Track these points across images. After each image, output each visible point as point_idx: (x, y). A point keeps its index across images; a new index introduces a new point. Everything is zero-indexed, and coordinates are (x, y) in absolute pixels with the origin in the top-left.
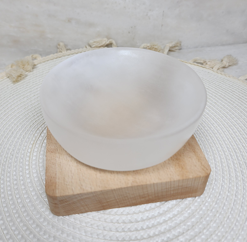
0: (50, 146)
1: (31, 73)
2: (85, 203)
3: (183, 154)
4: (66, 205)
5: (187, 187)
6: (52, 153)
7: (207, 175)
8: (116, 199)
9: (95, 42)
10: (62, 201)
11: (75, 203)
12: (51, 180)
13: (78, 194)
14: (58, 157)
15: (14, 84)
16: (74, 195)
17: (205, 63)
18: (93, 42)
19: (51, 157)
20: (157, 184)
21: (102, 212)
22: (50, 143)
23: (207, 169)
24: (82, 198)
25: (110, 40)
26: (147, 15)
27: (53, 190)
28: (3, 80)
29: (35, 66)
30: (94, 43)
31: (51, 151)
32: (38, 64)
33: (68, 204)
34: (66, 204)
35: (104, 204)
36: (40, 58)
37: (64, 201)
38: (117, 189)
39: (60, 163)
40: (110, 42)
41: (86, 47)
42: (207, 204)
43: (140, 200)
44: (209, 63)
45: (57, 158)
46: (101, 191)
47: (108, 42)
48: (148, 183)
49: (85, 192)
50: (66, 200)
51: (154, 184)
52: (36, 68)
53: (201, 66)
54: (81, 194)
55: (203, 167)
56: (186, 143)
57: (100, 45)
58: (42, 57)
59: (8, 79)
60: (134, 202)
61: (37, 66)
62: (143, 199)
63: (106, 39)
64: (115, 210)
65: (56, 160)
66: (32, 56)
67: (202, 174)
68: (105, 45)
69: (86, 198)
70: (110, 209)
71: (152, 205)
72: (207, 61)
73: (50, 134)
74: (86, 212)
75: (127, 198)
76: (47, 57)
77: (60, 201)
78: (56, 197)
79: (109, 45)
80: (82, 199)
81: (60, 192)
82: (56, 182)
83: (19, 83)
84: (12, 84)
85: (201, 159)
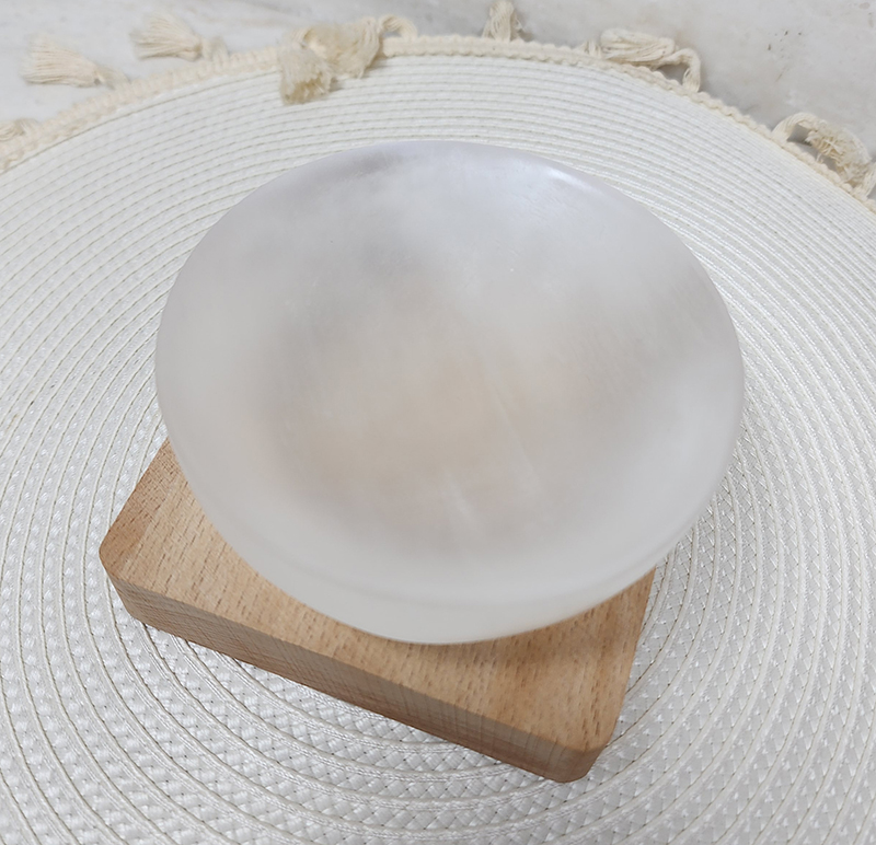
1: (358, 82)
7: (583, 748)
9: (623, 41)
15: (286, 105)
18: (615, 38)
23: (597, 732)
25: (686, 52)
28: (265, 75)
29: (382, 62)
30: (616, 42)
32: (394, 56)
36: (410, 37)
40: (682, 57)
41: (587, 50)
47: (673, 58)
52: (383, 67)
55: (590, 715)
56: (602, 606)
57: (637, 60)
58: (419, 35)
61: (389, 62)
63: (669, 43)
66: (389, 20)
67: (570, 739)
68: (661, 62)
76: (437, 39)
79: (673, 70)
81: (133, 568)
82: (143, 533)
83: (299, 107)
84: (279, 103)
85: (605, 686)
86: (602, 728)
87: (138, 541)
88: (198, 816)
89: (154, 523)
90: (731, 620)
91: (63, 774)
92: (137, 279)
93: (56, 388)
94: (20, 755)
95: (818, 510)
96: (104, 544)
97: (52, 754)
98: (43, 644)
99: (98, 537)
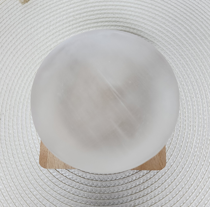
7: (161, 169)
15: (23, 5)
55: (160, 162)
81: (49, 165)
82: (47, 156)
83: (26, 4)
84: (20, 4)
85: (161, 154)
86: (163, 164)
87: (47, 158)
88: (84, 203)
89: (49, 153)
90: (182, 118)
91: (52, 204)
92: (9, 77)
93: (4, 114)
94: (41, 204)
95: (195, 82)
96: (40, 162)
97: (48, 201)
98: (34, 179)
99: (38, 161)
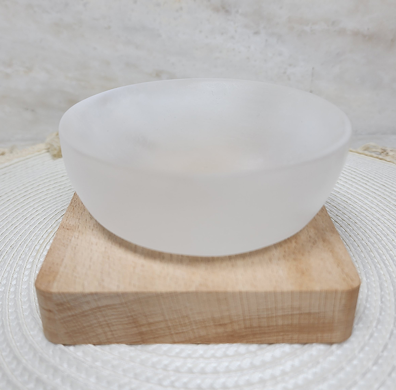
0: (68, 221)
2: (107, 318)
3: (309, 252)
4: (69, 316)
5: (309, 314)
6: (68, 231)
7: (351, 289)
8: (166, 321)
10: (62, 304)
11: (86, 316)
12: (50, 268)
13: (92, 294)
14: (76, 237)
15: (54, 160)
16: (84, 295)
17: (385, 153)
19: (64, 236)
20: (247, 293)
21: (139, 347)
22: (70, 216)
24: (100, 304)
26: (285, 73)
27: (49, 282)
28: (40, 154)
31: (67, 228)
33: (73, 316)
34: (70, 314)
35: (144, 329)
37: (65, 307)
38: (167, 293)
39: (77, 245)
42: (355, 362)
43: (214, 331)
44: (391, 153)
45: (74, 237)
46: (137, 293)
48: (230, 289)
49: (106, 290)
50: (69, 306)
51: (240, 293)
53: (377, 158)
54: (96, 294)
55: (344, 276)
59: (48, 154)
60: (203, 333)
62: (220, 330)
64: (165, 347)
65: (70, 240)
67: (342, 286)
69: (107, 306)
70: (156, 342)
71: (241, 348)
72: (388, 149)
73: (74, 206)
74: (108, 342)
75: (187, 321)
77: (57, 305)
78: (51, 293)
80: (99, 308)
96: (37, 281)
